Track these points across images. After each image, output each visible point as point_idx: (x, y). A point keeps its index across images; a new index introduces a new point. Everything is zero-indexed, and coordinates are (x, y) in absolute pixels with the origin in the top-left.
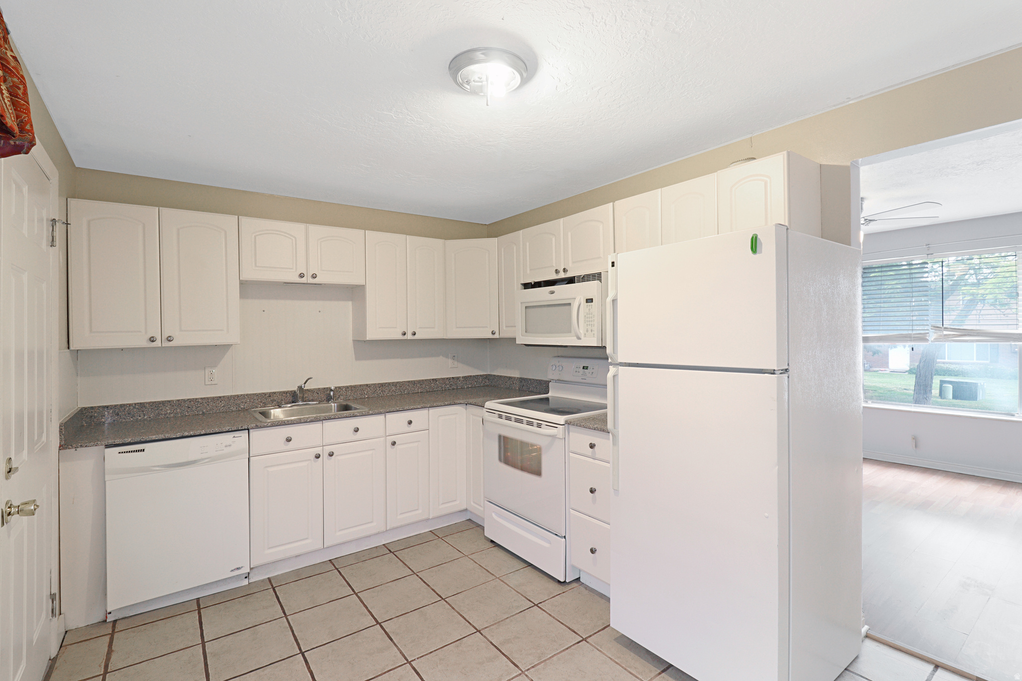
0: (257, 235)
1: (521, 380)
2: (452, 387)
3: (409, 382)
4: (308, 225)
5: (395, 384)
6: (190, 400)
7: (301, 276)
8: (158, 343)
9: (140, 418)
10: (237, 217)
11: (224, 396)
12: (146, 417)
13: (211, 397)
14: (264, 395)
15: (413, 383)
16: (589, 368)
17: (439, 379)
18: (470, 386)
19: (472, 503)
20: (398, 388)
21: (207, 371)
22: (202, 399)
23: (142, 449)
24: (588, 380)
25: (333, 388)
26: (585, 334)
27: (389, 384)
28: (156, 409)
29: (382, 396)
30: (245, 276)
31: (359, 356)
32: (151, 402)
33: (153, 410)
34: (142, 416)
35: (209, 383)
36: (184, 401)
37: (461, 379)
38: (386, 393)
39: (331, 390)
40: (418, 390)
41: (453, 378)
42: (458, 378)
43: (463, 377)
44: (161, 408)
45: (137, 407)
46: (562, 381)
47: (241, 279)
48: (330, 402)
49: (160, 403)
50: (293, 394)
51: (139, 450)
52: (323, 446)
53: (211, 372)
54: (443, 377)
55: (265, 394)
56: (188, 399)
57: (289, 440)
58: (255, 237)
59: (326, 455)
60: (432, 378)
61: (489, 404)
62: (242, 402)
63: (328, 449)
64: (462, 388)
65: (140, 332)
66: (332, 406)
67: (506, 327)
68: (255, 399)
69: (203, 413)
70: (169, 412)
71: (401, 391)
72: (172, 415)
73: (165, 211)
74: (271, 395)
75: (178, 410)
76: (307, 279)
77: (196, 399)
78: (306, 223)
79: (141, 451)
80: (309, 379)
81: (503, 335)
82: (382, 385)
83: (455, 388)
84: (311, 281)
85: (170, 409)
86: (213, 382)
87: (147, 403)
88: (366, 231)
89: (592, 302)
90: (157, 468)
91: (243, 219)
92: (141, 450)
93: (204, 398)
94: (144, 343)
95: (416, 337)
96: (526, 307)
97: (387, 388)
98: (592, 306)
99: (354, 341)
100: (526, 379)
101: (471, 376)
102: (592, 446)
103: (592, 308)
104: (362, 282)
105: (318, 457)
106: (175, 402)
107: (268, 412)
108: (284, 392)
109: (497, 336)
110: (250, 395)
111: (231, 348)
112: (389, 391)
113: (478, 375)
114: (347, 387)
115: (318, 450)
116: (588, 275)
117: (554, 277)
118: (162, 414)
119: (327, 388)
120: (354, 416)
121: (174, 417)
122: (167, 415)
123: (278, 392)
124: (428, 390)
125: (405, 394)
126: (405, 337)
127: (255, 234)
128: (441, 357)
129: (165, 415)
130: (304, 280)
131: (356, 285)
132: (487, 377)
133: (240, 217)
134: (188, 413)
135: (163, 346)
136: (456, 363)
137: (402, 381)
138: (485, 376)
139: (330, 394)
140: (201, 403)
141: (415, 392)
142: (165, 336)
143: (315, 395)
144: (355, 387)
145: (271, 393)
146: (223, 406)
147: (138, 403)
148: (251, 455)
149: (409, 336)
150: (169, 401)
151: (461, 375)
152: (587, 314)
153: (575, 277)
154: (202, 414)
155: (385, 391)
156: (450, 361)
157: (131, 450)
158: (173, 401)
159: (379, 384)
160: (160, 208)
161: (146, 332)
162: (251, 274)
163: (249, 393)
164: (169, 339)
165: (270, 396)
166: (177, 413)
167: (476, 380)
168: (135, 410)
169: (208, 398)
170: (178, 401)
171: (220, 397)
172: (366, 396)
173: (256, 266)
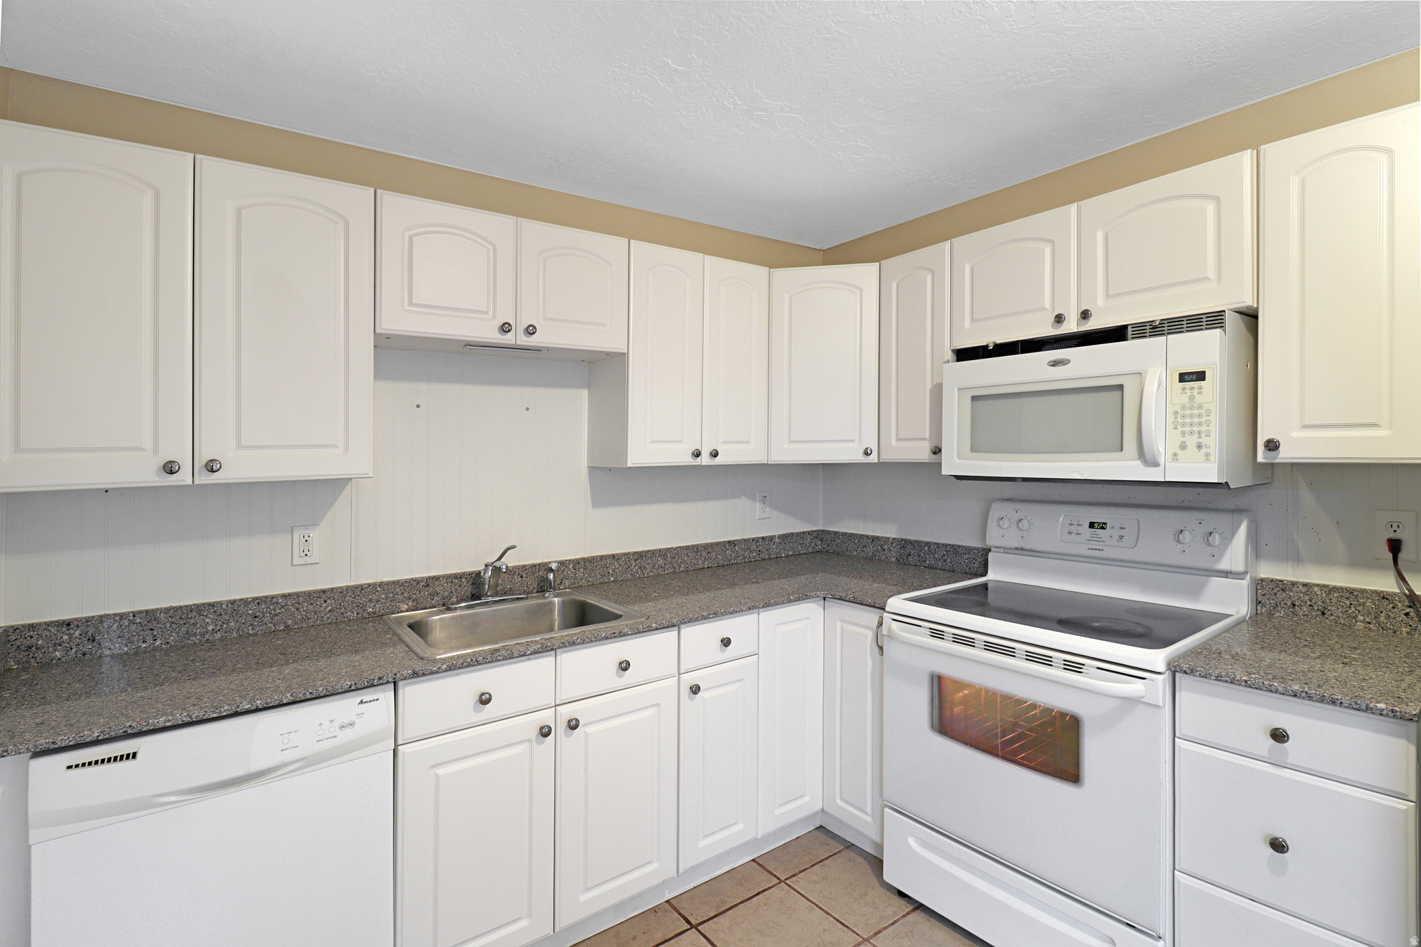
0: (416, 235)
1: (904, 543)
2: (762, 556)
3: (687, 548)
4: (519, 219)
5: (663, 553)
6: (258, 601)
7: (505, 328)
8: (184, 477)
9: (144, 645)
10: (372, 190)
11: (332, 589)
12: (158, 643)
13: (305, 592)
14: (415, 584)
15: (695, 549)
16: (1108, 526)
17: (740, 541)
18: (791, 553)
19: (838, 801)
20: (669, 559)
21: (296, 537)
22: (284, 596)
23: (131, 752)
24: (1109, 552)
25: (554, 566)
26: (1175, 455)
27: (653, 552)
28: (182, 622)
29: (640, 578)
30: (390, 325)
31: (600, 498)
32: (171, 608)
33: (175, 626)
34: (150, 640)
35: (302, 561)
36: (245, 602)
37: (776, 540)
38: (648, 570)
39: (551, 570)
40: (703, 563)
41: (763, 538)
42: (771, 538)
43: (780, 537)
44: (192, 621)
45: (138, 620)
46: (1029, 551)
47: (378, 331)
48: (547, 595)
49: (190, 609)
50: (476, 579)
51: (122, 757)
52: (556, 706)
53: (306, 538)
54: (745, 537)
55: (417, 581)
56: (255, 599)
57: (484, 700)
58: (411, 238)
59: (562, 725)
60: (726, 540)
61: (897, 603)
62: (370, 601)
63: (567, 712)
64: (777, 557)
65: (140, 449)
66: (552, 604)
67: (898, 440)
68: (397, 593)
69: (287, 626)
70: (210, 628)
71: (674, 567)
72: (218, 636)
73: (209, 164)
74: (430, 582)
75: (232, 624)
76: (516, 338)
77: (273, 597)
78: (517, 216)
79: (128, 757)
80: (509, 549)
81: (888, 456)
82: (640, 555)
83: (767, 557)
84: (524, 340)
85: (214, 622)
86: (308, 560)
87: (161, 610)
88: (632, 241)
89: (1203, 379)
90: (173, 799)
91: (386, 197)
92: (128, 755)
93: (290, 595)
94: (150, 476)
95: (718, 461)
96: (974, 398)
97: (649, 561)
98: (1200, 388)
99: (592, 469)
100: (916, 541)
101: (792, 534)
102: (1279, 736)
103: (1200, 393)
104: (619, 347)
105: (545, 732)
106: (224, 606)
107: (427, 623)
108: (456, 576)
109: (873, 458)
110: (388, 583)
111: (350, 484)
112: (653, 567)
113: (804, 533)
114: (577, 562)
115: (546, 717)
116: (1171, 321)
117: (1047, 330)
118: (195, 635)
119: (539, 564)
120: (622, 635)
121: (222, 639)
122: (207, 636)
123: (444, 576)
124: (721, 563)
125: (680, 572)
126: (698, 461)
127: (411, 233)
128: (743, 499)
129: (202, 635)
130: (509, 339)
131: (608, 354)
132: (820, 535)
133: (379, 191)
134: (253, 629)
135: (197, 482)
136: (768, 509)
137: (675, 546)
138: (815, 534)
139: (547, 578)
140: (282, 607)
141: (698, 567)
142: (202, 459)
143: (517, 579)
144: (591, 560)
145: (430, 578)
146: (330, 611)
147: (140, 612)
148: (400, 742)
149: (705, 460)
150: (211, 605)
151: (777, 533)
152: (1183, 408)
153: (1125, 327)
154: (284, 630)
155: (645, 568)
156: (758, 505)
157: (100, 758)
158: (220, 603)
159: (635, 553)
160: (199, 156)
161: (156, 450)
162: (398, 322)
163: (385, 580)
164: (211, 467)
165: (428, 585)
166: (230, 631)
167: (801, 542)
168: (134, 628)
169: (298, 595)
170: (233, 602)
171: (324, 591)
172: (612, 579)
173: (411, 303)
